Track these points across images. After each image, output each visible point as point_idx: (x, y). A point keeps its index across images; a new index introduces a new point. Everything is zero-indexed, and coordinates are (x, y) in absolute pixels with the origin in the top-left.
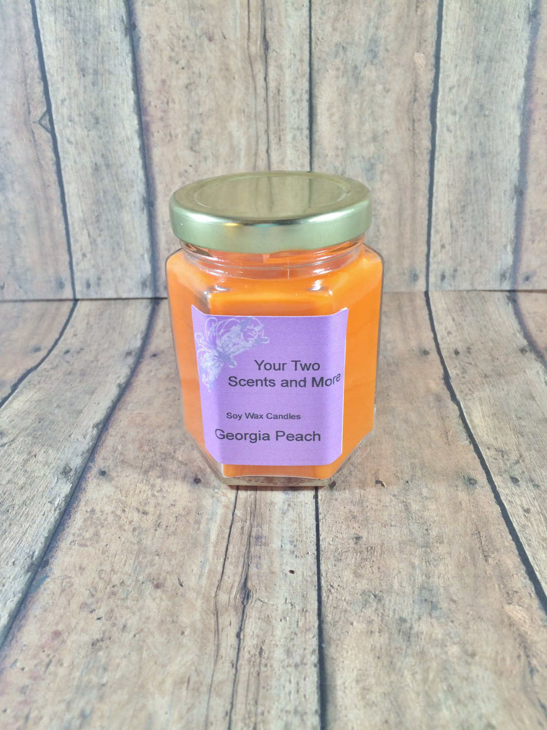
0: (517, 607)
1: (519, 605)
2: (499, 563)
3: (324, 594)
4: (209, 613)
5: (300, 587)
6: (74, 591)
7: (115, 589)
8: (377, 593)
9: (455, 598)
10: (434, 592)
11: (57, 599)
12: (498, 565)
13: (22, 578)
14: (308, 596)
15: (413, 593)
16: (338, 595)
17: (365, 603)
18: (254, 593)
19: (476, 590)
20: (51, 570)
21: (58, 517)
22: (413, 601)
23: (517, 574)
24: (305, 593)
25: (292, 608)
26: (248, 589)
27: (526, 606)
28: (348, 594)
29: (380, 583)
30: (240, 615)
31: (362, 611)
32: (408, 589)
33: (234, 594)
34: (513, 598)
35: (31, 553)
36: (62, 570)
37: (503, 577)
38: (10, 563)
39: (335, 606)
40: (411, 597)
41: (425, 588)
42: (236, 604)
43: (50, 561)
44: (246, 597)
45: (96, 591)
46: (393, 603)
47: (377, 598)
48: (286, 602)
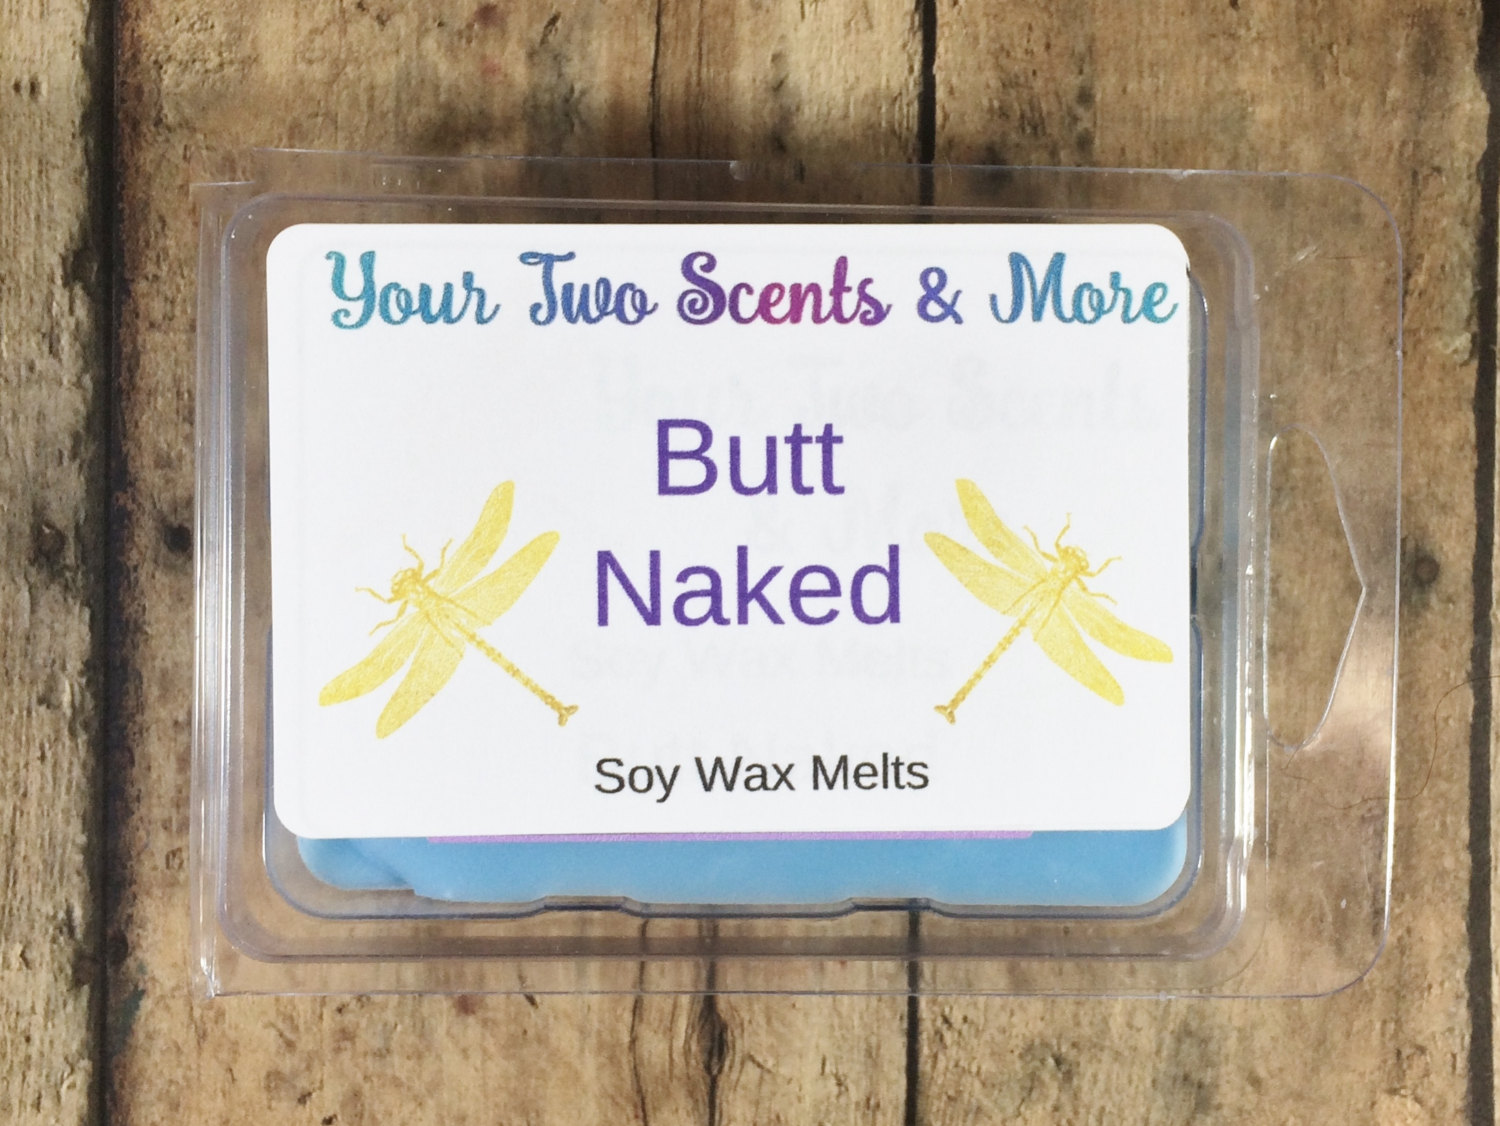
0: (1409, 1103)
1: (1418, 1100)
2: (1405, 935)
3: (925, 1051)
4: (619, 1100)
5: (861, 1018)
6: (232, 1034)
7: (349, 1018)
8: (1064, 1049)
9: (1262, 1072)
10: (1213, 1046)
11: (194, 1066)
12: (1402, 948)
13: (70, 1008)
14: (882, 1051)
15: (1158, 1052)
16: (962, 1053)
17: (1028, 1084)
18: (737, 1032)
19: (1321, 1042)
20: (141, 968)
21: (92, 762)
22: (1154, 1082)
23: (1442, 984)
24: (874, 1040)
25: (839, 1095)
26: (719, 1016)
27: (1432, 1102)
28: (988, 1051)
29: (1076, 1016)
30: (704, 1109)
31: (1019, 1114)
32: (1146, 1040)
33: (683, 1035)
34: (1408, 1072)
35: (61, 915)
36: (175, 965)
37: (1403, 991)
38: (15, 961)
39: (951, 1092)
40: (1150, 1065)
41: (1189, 1033)
42: (692, 1072)
43: (131, 937)
44: (716, 1051)
45: (295, 1029)
46: (1101, 1085)
47: (1064, 1068)
48: (823, 1072)
